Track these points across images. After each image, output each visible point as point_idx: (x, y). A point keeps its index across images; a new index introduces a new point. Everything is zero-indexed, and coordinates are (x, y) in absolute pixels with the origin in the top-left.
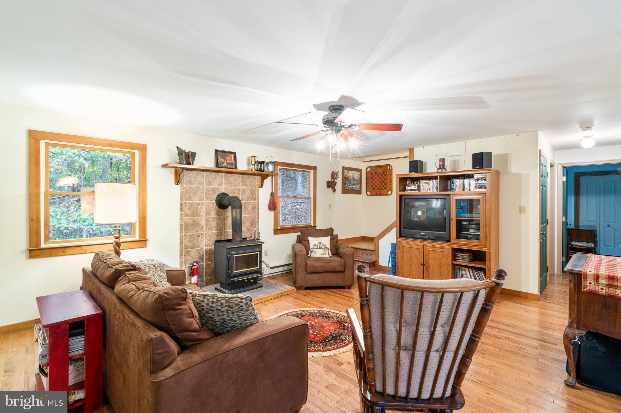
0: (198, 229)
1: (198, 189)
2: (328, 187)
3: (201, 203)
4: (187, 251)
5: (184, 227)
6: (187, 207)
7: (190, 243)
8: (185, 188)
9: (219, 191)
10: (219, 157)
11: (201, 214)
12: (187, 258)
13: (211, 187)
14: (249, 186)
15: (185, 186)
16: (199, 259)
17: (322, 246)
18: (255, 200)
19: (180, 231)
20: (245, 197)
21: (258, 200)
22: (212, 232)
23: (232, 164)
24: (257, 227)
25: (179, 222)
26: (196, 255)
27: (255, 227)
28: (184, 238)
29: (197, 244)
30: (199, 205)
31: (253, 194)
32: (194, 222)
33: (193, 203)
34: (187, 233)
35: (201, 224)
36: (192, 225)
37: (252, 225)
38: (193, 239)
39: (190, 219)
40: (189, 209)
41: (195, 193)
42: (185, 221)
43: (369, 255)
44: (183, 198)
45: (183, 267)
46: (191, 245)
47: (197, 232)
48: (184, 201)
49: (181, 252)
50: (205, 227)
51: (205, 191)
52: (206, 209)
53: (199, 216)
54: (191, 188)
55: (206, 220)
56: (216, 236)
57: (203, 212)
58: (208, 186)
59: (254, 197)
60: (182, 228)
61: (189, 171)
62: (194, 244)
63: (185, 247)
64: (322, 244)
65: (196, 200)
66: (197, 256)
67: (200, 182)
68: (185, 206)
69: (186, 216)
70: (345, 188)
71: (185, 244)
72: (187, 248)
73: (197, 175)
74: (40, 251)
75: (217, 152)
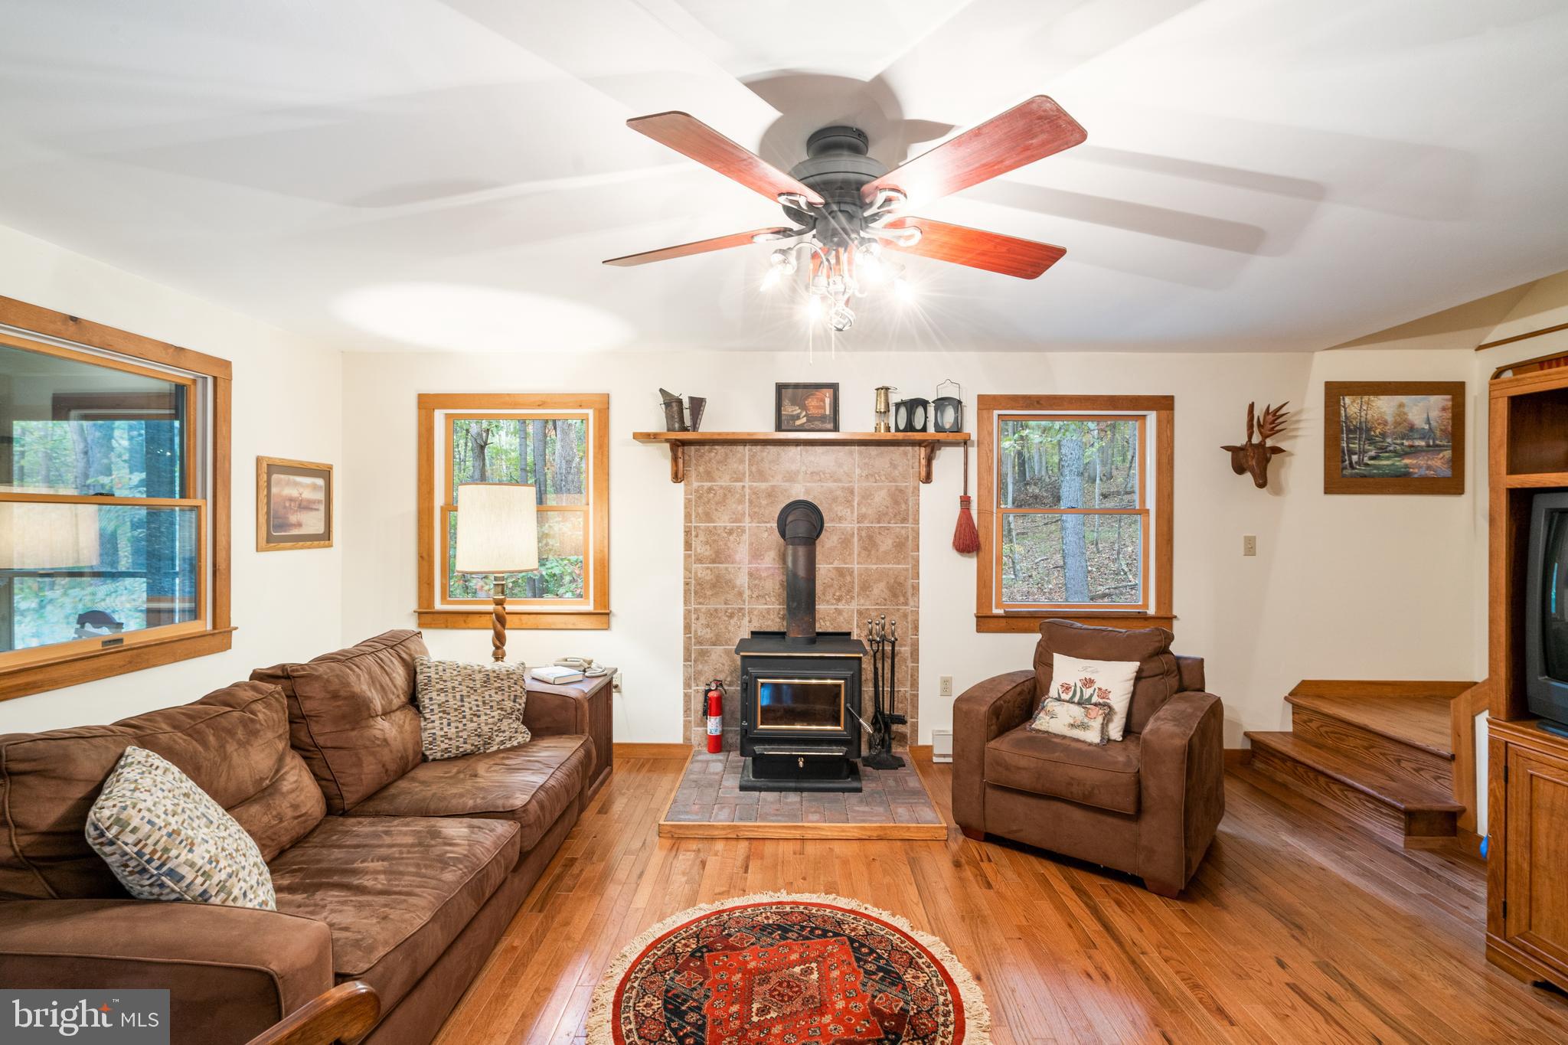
0: (729, 597)
1: (730, 491)
2: (1239, 469)
3: (738, 527)
4: (702, 649)
5: (696, 590)
6: (702, 538)
7: (708, 630)
8: (697, 491)
9: (788, 497)
10: (786, 402)
11: (738, 557)
12: (700, 667)
13: (763, 485)
14: (883, 478)
15: (696, 484)
16: (731, 673)
17: (1092, 696)
18: (904, 520)
19: (685, 597)
20: (870, 512)
21: (917, 521)
22: (766, 607)
23: (823, 418)
24: (911, 603)
25: (682, 577)
26: (723, 665)
27: (906, 604)
28: (693, 617)
29: (727, 636)
30: (730, 532)
31: (896, 503)
32: (718, 577)
33: (715, 527)
34: (700, 603)
35: (738, 582)
36: (714, 586)
37: (895, 596)
38: (717, 620)
39: (708, 568)
40: (707, 543)
41: (723, 502)
42: (696, 573)
43: (1426, 775)
44: (691, 515)
45: (690, 688)
46: (712, 635)
47: (725, 604)
48: (694, 524)
49: (687, 650)
50: (747, 593)
51: (747, 497)
52: (751, 544)
53: (732, 563)
54: (710, 489)
55: (751, 575)
56: (778, 620)
57: (742, 553)
58: (755, 484)
59: (903, 510)
60: (690, 590)
61: (707, 447)
62: (718, 635)
63: (696, 638)
64: (1096, 686)
65: (723, 521)
66: (726, 668)
67: (735, 473)
68: (697, 536)
69: (699, 561)
70: (1348, 472)
71: (696, 631)
72: (701, 643)
73: (727, 455)
74: (431, 616)
75: (780, 388)
